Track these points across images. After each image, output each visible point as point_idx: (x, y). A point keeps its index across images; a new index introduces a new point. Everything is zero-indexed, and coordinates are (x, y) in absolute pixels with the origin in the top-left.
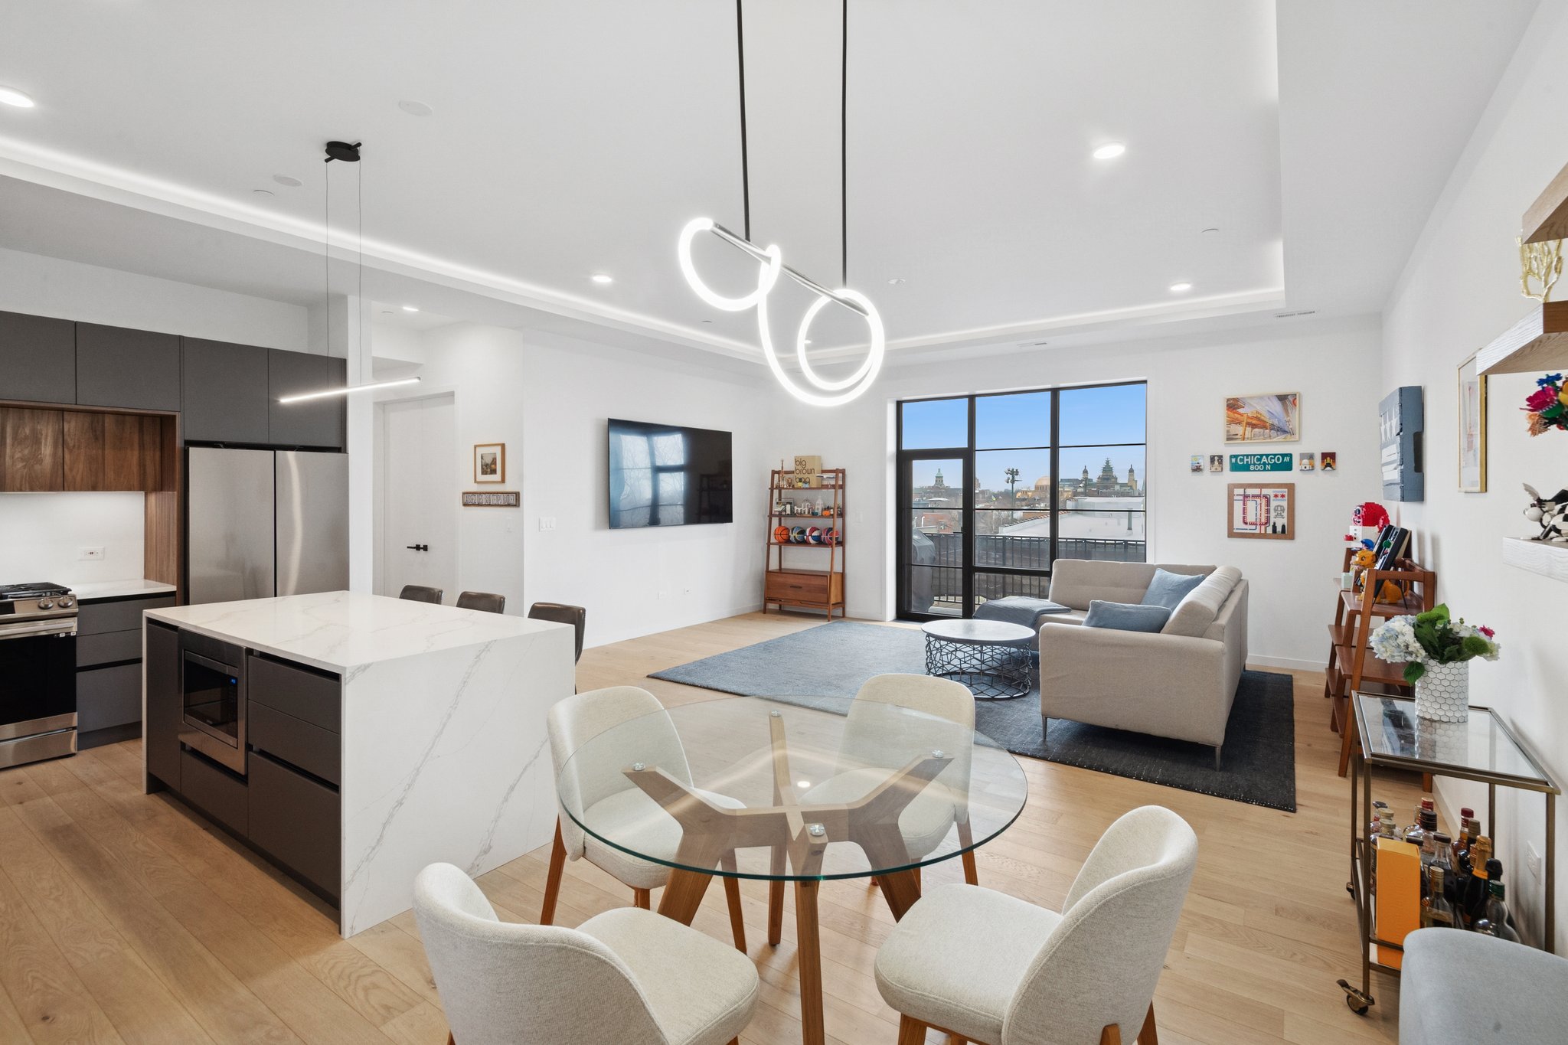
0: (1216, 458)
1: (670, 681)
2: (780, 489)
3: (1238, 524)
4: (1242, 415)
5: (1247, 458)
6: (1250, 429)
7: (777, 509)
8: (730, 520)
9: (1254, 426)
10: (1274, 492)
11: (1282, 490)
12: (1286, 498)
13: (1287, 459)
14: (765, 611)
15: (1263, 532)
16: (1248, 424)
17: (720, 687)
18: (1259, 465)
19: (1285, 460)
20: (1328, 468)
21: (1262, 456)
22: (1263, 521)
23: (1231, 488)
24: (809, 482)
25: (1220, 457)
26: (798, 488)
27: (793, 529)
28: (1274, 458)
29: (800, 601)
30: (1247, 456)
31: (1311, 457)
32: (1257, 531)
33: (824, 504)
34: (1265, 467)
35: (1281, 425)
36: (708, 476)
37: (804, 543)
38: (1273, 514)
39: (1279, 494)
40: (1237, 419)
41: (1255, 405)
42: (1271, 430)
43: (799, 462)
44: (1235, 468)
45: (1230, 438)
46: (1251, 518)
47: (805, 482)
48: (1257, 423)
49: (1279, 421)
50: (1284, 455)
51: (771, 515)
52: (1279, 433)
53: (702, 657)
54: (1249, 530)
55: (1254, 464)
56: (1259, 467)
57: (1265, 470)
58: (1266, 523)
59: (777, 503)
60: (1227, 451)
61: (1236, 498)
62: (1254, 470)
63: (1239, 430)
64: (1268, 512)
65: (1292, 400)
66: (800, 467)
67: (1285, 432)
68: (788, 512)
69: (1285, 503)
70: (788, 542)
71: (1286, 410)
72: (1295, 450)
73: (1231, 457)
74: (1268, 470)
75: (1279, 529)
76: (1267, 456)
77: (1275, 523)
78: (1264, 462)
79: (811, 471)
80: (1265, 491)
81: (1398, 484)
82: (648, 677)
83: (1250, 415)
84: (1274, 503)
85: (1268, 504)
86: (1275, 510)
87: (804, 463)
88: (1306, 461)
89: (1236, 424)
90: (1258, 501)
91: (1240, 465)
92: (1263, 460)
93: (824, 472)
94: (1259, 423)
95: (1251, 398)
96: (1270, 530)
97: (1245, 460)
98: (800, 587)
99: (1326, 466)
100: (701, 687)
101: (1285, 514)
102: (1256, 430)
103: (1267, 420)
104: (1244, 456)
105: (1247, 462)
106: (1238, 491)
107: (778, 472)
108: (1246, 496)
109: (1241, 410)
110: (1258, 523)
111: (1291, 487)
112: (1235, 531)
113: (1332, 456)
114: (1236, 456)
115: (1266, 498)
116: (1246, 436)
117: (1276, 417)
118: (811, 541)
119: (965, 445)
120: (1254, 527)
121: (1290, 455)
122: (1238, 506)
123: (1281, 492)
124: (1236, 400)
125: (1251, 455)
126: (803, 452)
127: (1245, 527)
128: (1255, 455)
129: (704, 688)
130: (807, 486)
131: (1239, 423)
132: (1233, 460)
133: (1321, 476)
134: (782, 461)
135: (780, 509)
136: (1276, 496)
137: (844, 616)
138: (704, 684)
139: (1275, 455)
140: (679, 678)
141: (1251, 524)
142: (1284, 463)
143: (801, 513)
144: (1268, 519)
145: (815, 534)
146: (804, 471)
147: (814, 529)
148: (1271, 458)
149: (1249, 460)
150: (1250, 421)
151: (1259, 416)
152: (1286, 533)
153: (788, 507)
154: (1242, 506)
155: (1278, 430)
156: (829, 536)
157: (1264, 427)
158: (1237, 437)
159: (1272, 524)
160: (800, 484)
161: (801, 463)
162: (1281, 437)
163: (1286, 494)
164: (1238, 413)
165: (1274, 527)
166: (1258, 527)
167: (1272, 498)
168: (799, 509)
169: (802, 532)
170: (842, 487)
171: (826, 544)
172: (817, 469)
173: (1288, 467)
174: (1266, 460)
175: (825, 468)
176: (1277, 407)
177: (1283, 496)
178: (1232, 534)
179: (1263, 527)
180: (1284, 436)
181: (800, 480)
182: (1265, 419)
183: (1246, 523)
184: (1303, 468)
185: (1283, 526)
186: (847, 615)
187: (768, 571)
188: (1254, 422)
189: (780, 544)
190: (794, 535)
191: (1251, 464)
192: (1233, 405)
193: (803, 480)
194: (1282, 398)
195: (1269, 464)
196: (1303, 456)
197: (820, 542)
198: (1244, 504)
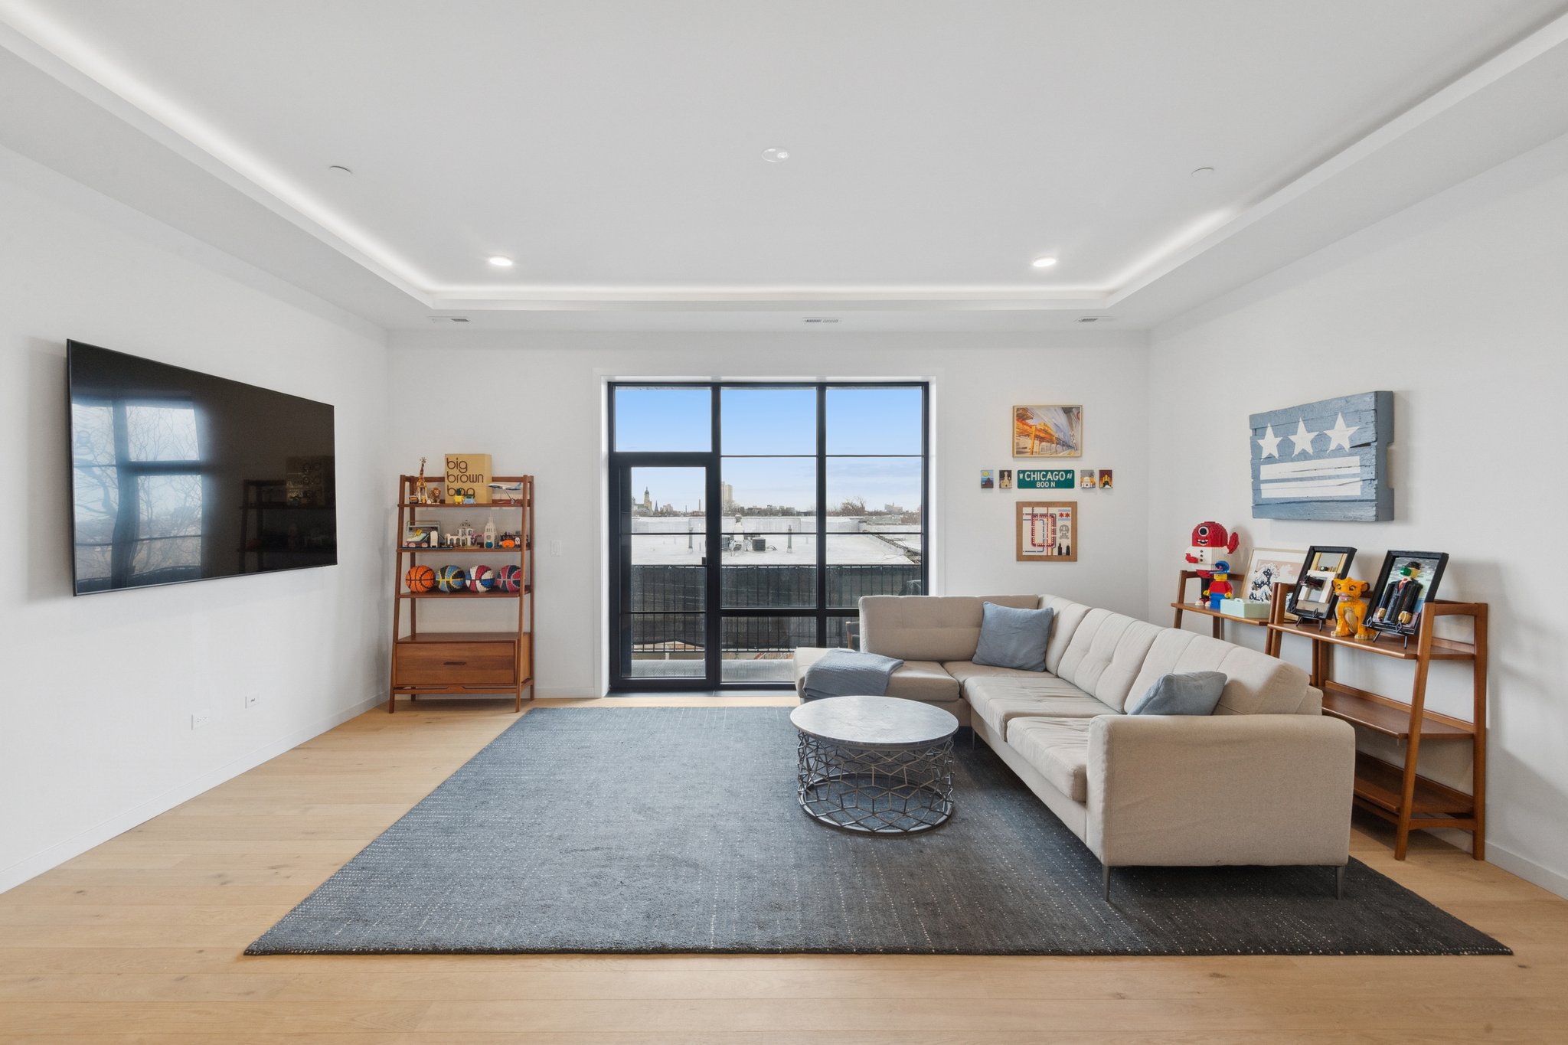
0: (1006, 473)
1: (321, 953)
2: (414, 504)
3: (1027, 546)
4: (1031, 427)
5: (1034, 474)
6: (1038, 442)
7: (412, 538)
8: (332, 560)
9: (1042, 439)
10: (1059, 511)
11: (1067, 508)
12: (1070, 518)
13: (1069, 476)
14: (392, 707)
15: (1050, 554)
16: (1037, 437)
17: (469, 939)
18: (1045, 481)
19: (1068, 477)
20: (1107, 486)
21: (1047, 472)
22: (1050, 542)
23: (1020, 506)
24: (474, 495)
25: (1010, 472)
26: (449, 505)
27: (443, 571)
28: (1058, 475)
29: (463, 685)
30: (1034, 471)
31: (1091, 474)
32: (1044, 553)
33: (497, 530)
34: (1050, 484)
35: (1066, 439)
36: (259, 484)
37: (464, 591)
38: (1058, 534)
39: (1064, 513)
40: (1026, 431)
41: (1043, 416)
42: (1057, 444)
43: (454, 463)
44: (1022, 484)
45: (1019, 452)
46: (1038, 540)
47: (469, 496)
48: (1044, 436)
49: (1065, 435)
50: (1067, 472)
51: (401, 549)
52: (1064, 448)
53: (352, 848)
54: (1037, 551)
55: (1041, 481)
56: (1045, 484)
57: (1050, 487)
58: (1052, 545)
59: (411, 529)
60: (1016, 465)
61: (1025, 517)
62: (1040, 488)
63: (1027, 442)
64: (1054, 532)
65: (1076, 414)
66: (456, 472)
67: (1069, 447)
68: (434, 542)
69: (1069, 523)
70: (434, 590)
71: (1071, 424)
72: (1076, 466)
73: (1019, 472)
74: (1053, 488)
75: (1064, 551)
76: (1052, 472)
77: (1060, 545)
78: (1050, 479)
79: (476, 479)
80: (1053, 510)
81: (1372, 501)
82: (249, 953)
83: (1039, 427)
84: (1059, 523)
85: (1054, 524)
86: (1061, 530)
87: (463, 465)
88: (1087, 479)
89: (1025, 436)
90: (1045, 520)
91: (1027, 482)
92: (1048, 477)
93: (494, 479)
94: (1046, 436)
95: (1040, 407)
96: (1056, 552)
97: (1032, 476)
98: (463, 663)
99: (1105, 484)
100: (415, 952)
101: (1069, 534)
102: (1044, 443)
103: (1054, 434)
104: (1030, 471)
105: (1034, 478)
106: (1027, 510)
107: (412, 480)
108: (1034, 516)
109: (1029, 422)
110: (1046, 545)
111: (1073, 505)
112: (1024, 554)
113: (1109, 473)
114: (1024, 472)
115: (1053, 517)
116: (1034, 450)
117: (1062, 431)
118: (480, 587)
119: (706, 447)
120: (1041, 549)
121: (1072, 472)
122: (1027, 526)
123: (1065, 511)
124: (1025, 410)
125: (1037, 471)
126: (458, 448)
127: (1034, 549)
128: (1041, 471)
129: (425, 952)
130: (472, 501)
131: (1028, 435)
132: (1021, 476)
133: (1099, 493)
134: (424, 461)
135: (418, 539)
136: (1061, 515)
137: (532, 698)
138: (423, 941)
139: (1059, 471)
140: (339, 936)
141: (1039, 546)
142: (1066, 481)
143: (458, 543)
144: (1054, 539)
145: (487, 576)
146: (464, 479)
147: (483, 569)
148: (1056, 475)
149: (1035, 476)
150: (1038, 433)
151: (1046, 428)
152: (1069, 554)
153: (434, 535)
154: (1030, 526)
155: (1063, 445)
156: (512, 579)
157: (1051, 441)
158: (1025, 450)
159: (1058, 545)
160: (459, 499)
161: (457, 465)
162: (1066, 453)
163: (1070, 513)
164: (1028, 425)
165: (1060, 549)
166: (1045, 548)
167: (1058, 517)
168: (455, 538)
169: (461, 574)
170: (530, 503)
171: (508, 591)
172: (487, 477)
173: (1069, 484)
174: (1051, 477)
175: (497, 475)
176: (1062, 419)
177: (1067, 515)
178: (1021, 557)
179: (1050, 549)
180: (1068, 451)
181: (458, 492)
182: (1052, 433)
183: (1034, 545)
184: (1085, 486)
185: (1068, 547)
186: (536, 696)
187: (397, 642)
188: (1042, 435)
189: (414, 595)
190: (444, 581)
191: (1037, 481)
192: (1022, 415)
193: (462, 492)
194: (1067, 411)
195: (1054, 481)
196: (1084, 473)
197: (494, 589)
198: (1032, 524)
